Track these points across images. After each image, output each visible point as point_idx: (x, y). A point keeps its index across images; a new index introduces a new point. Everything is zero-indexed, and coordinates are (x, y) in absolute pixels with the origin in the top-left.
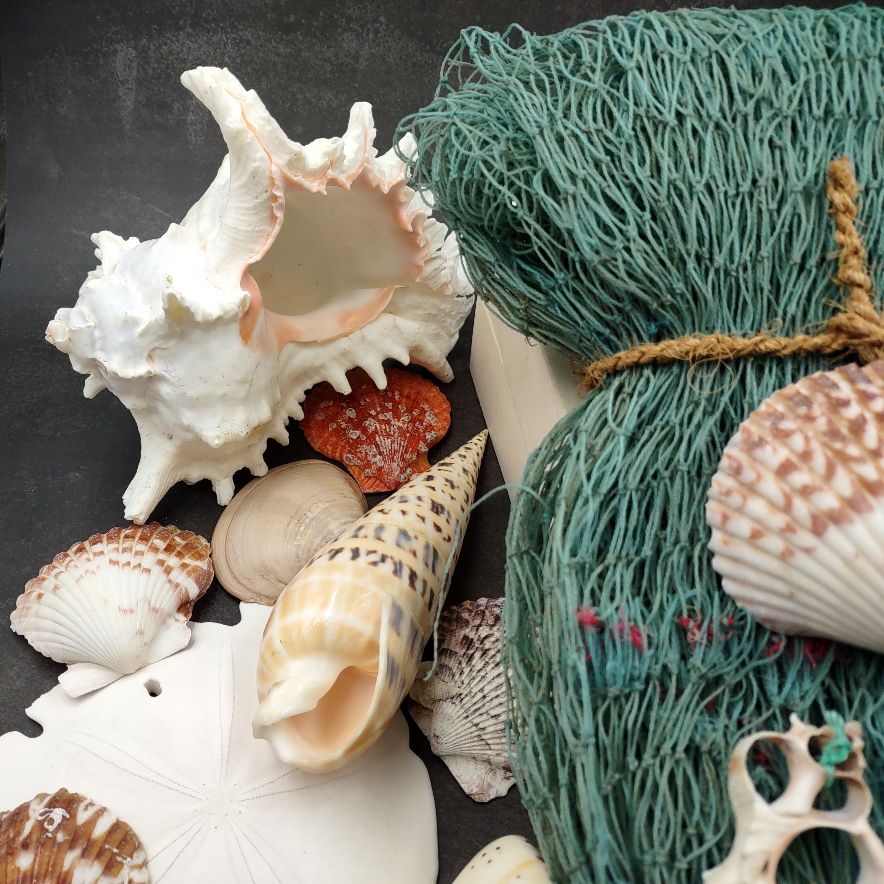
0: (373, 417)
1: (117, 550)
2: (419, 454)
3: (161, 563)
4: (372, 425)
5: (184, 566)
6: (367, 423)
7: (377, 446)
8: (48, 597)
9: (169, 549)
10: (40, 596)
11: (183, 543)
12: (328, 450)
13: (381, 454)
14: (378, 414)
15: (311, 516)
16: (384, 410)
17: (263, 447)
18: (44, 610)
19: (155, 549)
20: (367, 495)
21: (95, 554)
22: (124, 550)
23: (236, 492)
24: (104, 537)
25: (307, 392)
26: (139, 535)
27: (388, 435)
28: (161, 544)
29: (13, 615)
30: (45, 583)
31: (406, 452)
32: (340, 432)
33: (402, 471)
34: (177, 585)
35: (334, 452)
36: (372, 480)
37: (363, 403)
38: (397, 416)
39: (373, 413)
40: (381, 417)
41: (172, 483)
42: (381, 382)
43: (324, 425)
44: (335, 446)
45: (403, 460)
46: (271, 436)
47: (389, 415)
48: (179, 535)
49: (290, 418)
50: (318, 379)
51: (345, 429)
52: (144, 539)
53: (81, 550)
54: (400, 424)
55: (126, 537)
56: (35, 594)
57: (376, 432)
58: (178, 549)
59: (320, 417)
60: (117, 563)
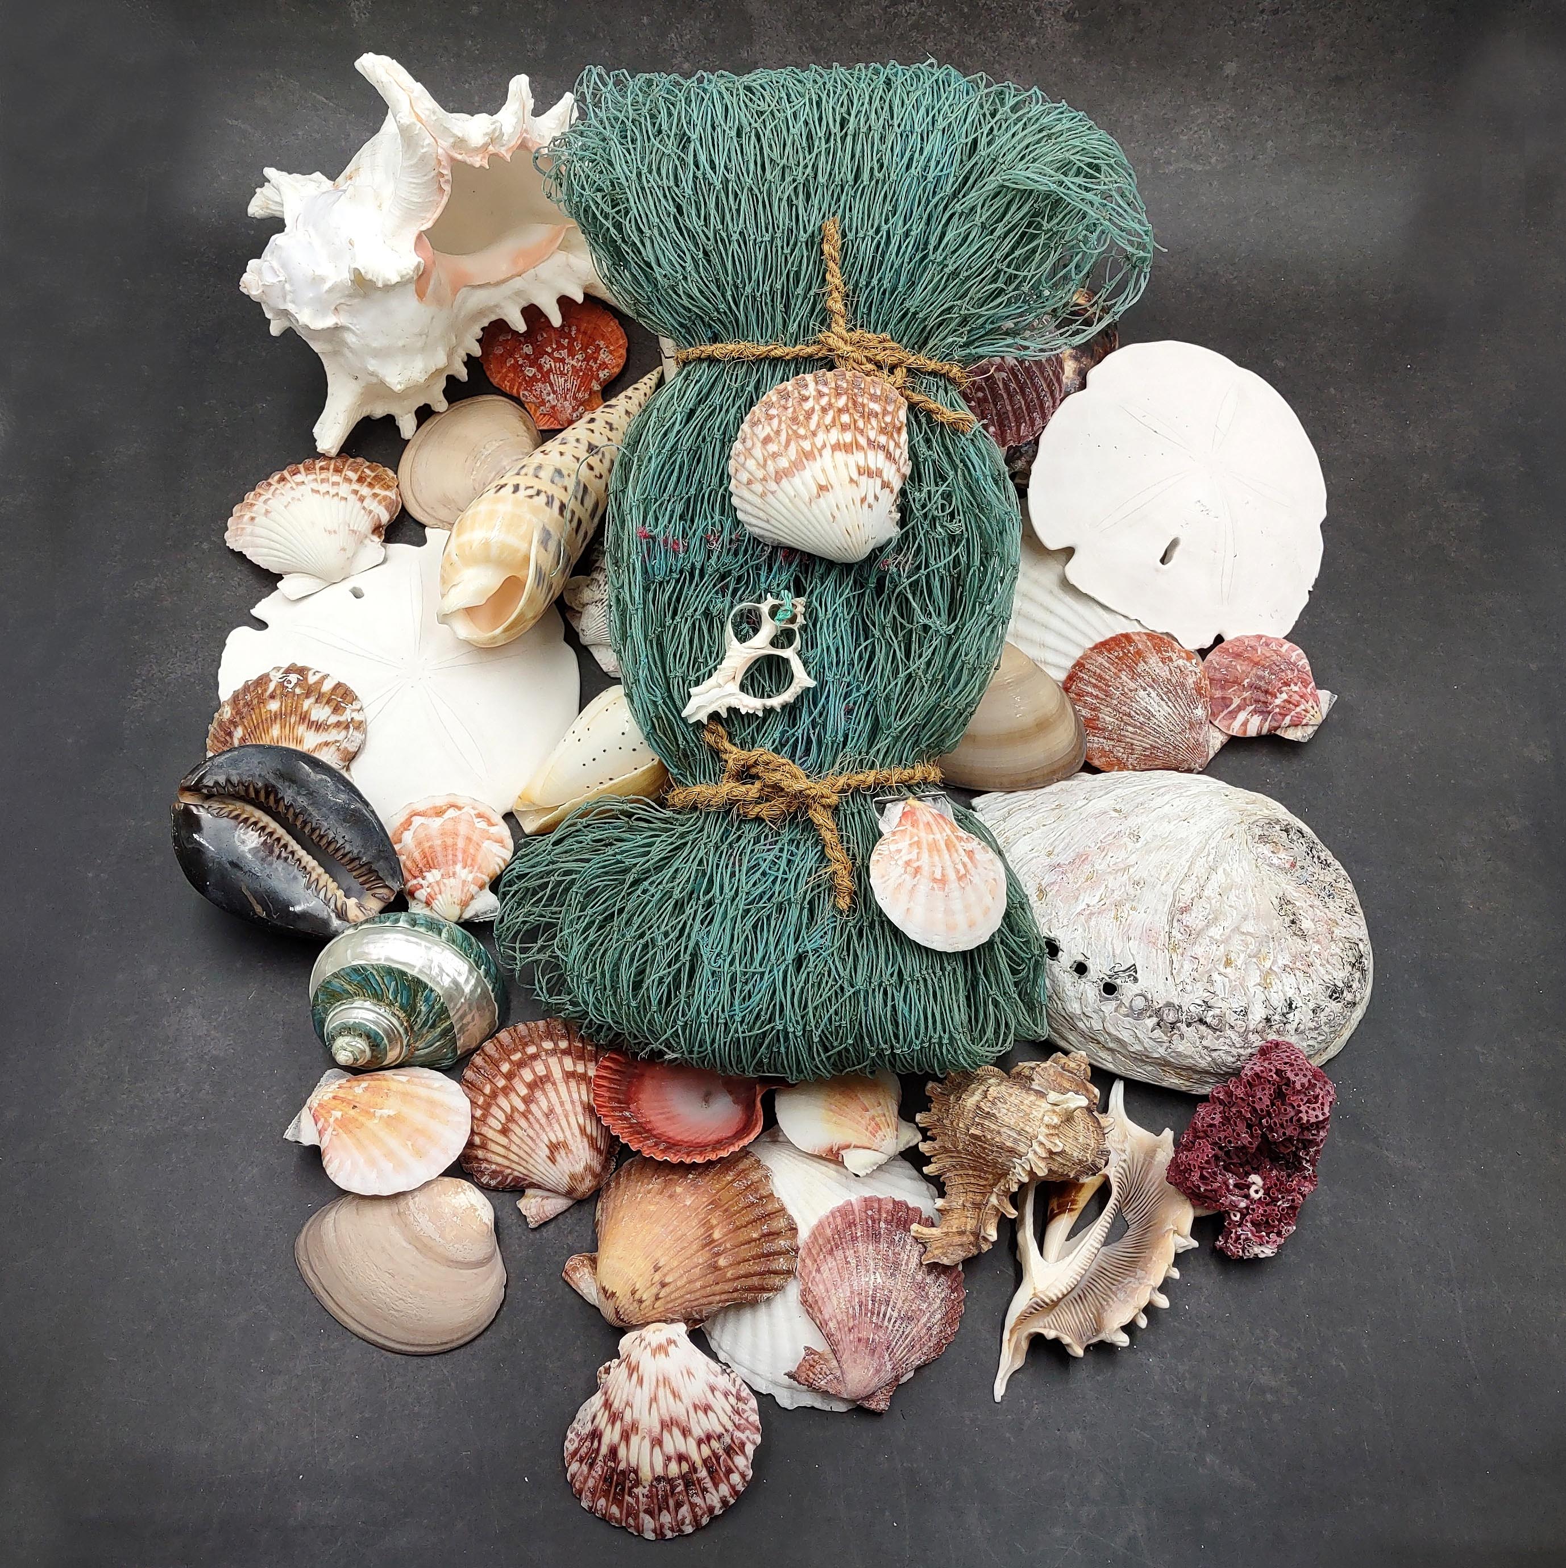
0: (549, 355)
1: (316, 480)
2: (592, 393)
3: (356, 492)
4: (547, 362)
5: (375, 495)
6: (543, 360)
7: (551, 385)
8: (260, 519)
9: (361, 480)
10: (253, 519)
11: (373, 474)
12: (506, 386)
13: (554, 392)
14: (553, 351)
15: (486, 453)
16: (560, 347)
17: (442, 384)
18: (258, 530)
19: (349, 480)
20: (542, 431)
21: (298, 484)
22: (323, 481)
23: (418, 427)
24: (301, 467)
25: (483, 329)
26: (332, 467)
27: (562, 374)
28: (354, 476)
29: (227, 535)
30: (255, 508)
31: (579, 390)
32: (517, 368)
33: (574, 410)
34: (370, 512)
35: (511, 388)
36: (547, 418)
37: (540, 338)
38: (572, 354)
39: (549, 350)
40: (556, 355)
41: (359, 418)
42: (556, 319)
43: (502, 360)
44: (512, 381)
45: (575, 398)
46: (450, 373)
47: (564, 353)
48: (368, 467)
49: (468, 355)
50: (494, 318)
51: (521, 366)
52: (338, 471)
53: (283, 479)
54: (574, 362)
55: (322, 468)
56: (246, 518)
57: (550, 370)
58: (369, 480)
59: (499, 351)
60: (318, 492)
